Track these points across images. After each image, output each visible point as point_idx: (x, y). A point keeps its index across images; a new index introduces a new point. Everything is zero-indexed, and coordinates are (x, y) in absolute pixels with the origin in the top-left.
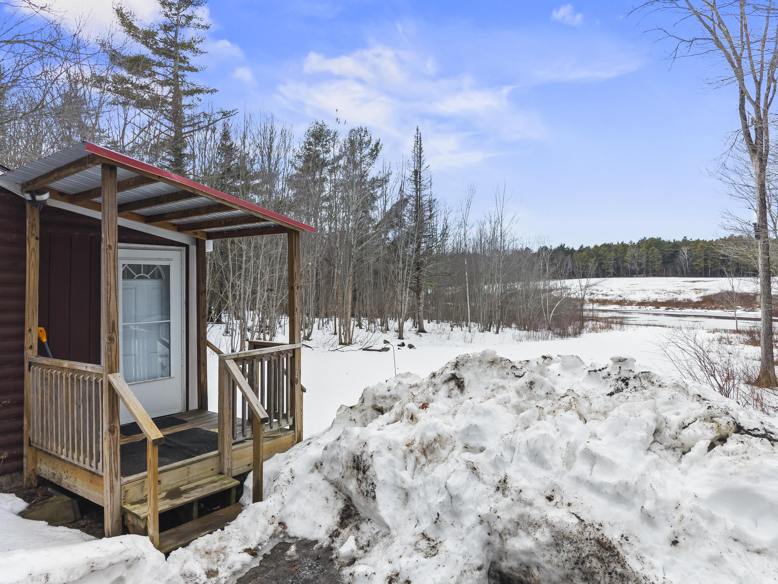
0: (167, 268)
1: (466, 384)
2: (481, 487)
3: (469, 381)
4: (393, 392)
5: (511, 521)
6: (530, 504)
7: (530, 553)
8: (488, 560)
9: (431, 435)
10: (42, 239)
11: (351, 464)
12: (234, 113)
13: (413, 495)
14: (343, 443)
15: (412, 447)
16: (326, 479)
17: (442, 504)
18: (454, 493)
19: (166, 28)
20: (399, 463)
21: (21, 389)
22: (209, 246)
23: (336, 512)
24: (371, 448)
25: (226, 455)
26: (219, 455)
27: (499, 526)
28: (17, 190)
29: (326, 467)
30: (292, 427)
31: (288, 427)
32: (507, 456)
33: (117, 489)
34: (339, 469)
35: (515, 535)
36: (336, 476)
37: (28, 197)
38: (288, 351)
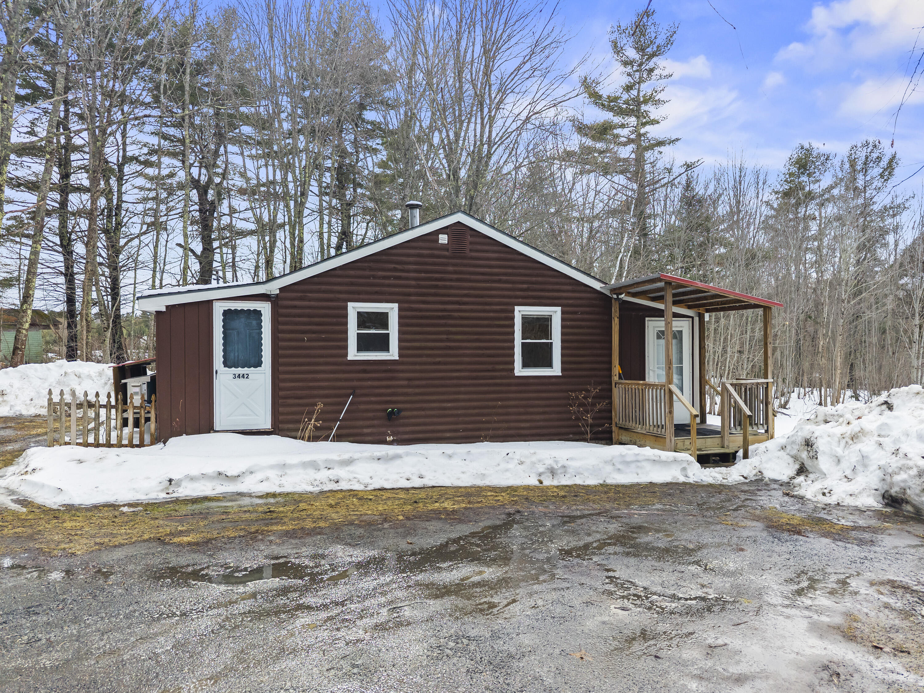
0: (681, 332)
1: (894, 407)
2: (883, 453)
3: (898, 406)
4: (839, 412)
5: (897, 467)
6: (910, 459)
7: (904, 481)
8: (883, 488)
9: (858, 430)
11: (804, 443)
12: (699, 163)
13: (842, 460)
14: (799, 434)
15: (844, 436)
16: (788, 454)
17: (858, 461)
18: (865, 454)
19: (628, 88)
20: (835, 444)
21: (610, 397)
22: (707, 316)
23: (794, 470)
24: (815, 435)
25: (726, 438)
26: (722, 437)
27: (890, 470)
28: (608, 293)
29: (789, 448)
30: (767, 431)
31: (763, 431)
32: (903, 438)
33: (673, 441)
34: (796, 447)
35: (899, 474)
36: (794, 452)
37: (615, 296)
38: (763, 383)
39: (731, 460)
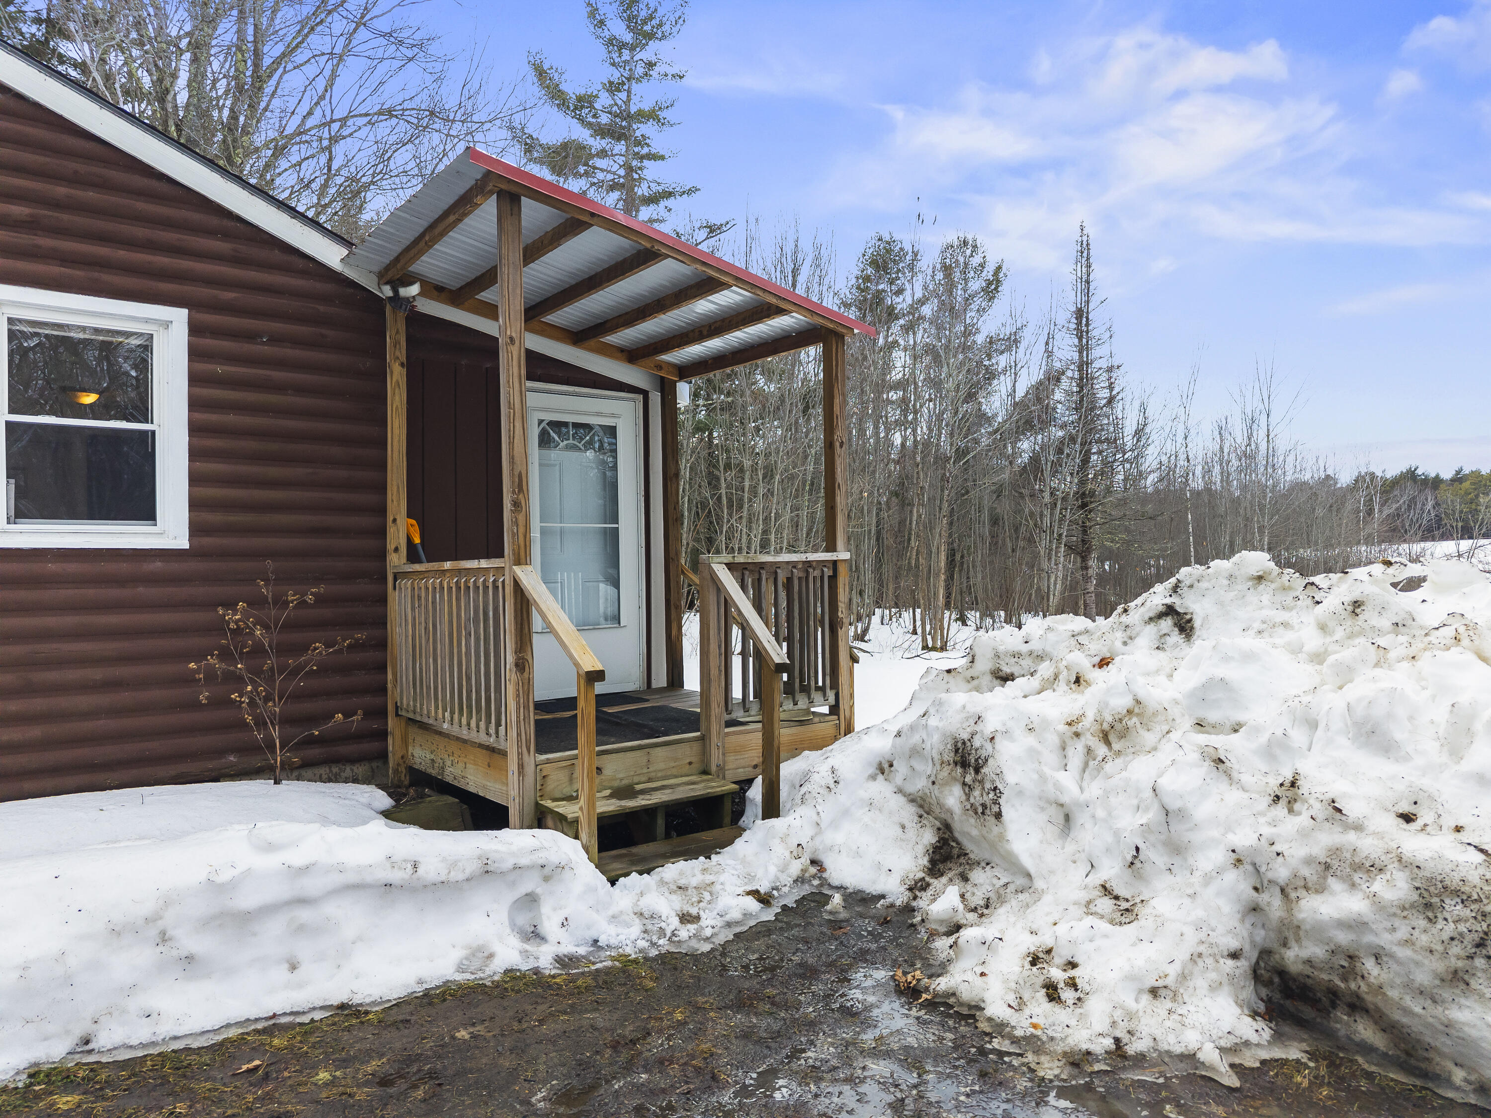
0: (612, 431)
1: (1197, 623)
2: (1234, 796)
4: (1035, 645)
5: (1309, 861)
6: (1358, 827)
7: (1357, 925)
8: (1253, 943)
9: (1122, 703)
10: (412, 367)
11: (949, 756)
12: (728, 226)
13: (1081, 818)
14: (933, 721)
15: (1079, 727)
16: (900, 791)
17: (1146, 828)
18: (1174, 804)
19: (613, 88)
20: (1051, 757)
22: (684, 392)
23: (920, 850)
24: (990, 726)
25: (714, 739)
26: (702, 738)
27: (1281, 872)
28: (367, 282)
29: (901, 768)
30: (835, 709)
31: (825, 710)
32: (1298, 737)
33: (530, 769)
34: (926, 768)
35: (1321, 889)
36: (919, 785)
37: (390, 294)
38: (823, 563)
39: (727, 820)
